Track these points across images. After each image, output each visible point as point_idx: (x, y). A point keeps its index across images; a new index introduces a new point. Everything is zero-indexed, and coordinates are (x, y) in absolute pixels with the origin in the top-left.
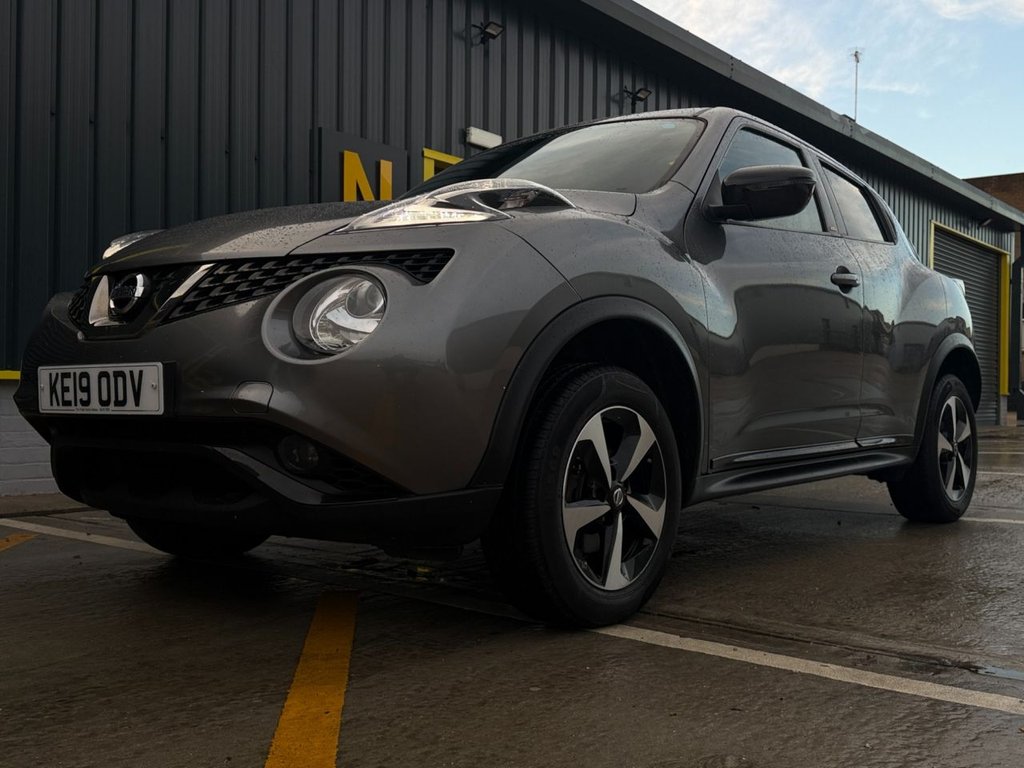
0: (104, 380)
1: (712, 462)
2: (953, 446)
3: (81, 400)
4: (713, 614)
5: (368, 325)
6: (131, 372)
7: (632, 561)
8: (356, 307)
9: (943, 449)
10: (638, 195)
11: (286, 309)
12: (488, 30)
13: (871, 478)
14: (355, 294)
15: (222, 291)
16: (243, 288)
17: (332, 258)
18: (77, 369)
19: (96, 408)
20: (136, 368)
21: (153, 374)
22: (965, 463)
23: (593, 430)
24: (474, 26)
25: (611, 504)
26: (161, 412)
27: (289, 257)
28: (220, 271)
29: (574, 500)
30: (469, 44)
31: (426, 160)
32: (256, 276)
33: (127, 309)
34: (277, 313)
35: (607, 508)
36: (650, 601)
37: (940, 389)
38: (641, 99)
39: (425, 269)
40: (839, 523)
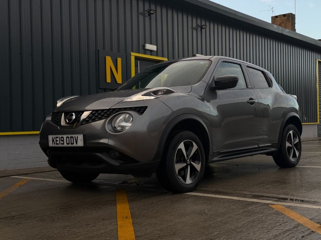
0: (68, 139)
1: (213, 152)
2: (292, 145)
3: (61, 143)
4: (213, 190)
5: (129, 125)
6: (75, 137)
7: (193, 177)
8: (126, 120)
9: (288, 146)
10: (192, 86)
11: (110, 122)
12: (151, 12)
13: (267, 155)
14: (125, 117)
15: (94, 117)
16: (99, 116)
17: (120, 109)
18: (61, 136)
19: (65, 145)
20: (76, 136)
21: (80, 137)
22: (296, 149)
23: (182, 146)
24: (146, 11)
25: (187, 163)
26: (83, 146)
27: (110, 109)
28: (94, 112)
29: (177, 163)
30: (144, 17)
31: (132, 56)
32: (102, 114)
33: (71, 121)
34: (108, 123)
35: (185, 164)
36: (197, 187)
37: (287, 128)
38: (204, 28)
39: (141, 111)
40: (259, 169)
